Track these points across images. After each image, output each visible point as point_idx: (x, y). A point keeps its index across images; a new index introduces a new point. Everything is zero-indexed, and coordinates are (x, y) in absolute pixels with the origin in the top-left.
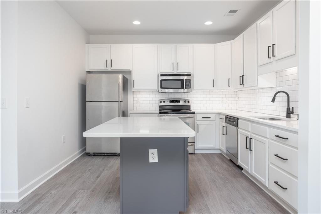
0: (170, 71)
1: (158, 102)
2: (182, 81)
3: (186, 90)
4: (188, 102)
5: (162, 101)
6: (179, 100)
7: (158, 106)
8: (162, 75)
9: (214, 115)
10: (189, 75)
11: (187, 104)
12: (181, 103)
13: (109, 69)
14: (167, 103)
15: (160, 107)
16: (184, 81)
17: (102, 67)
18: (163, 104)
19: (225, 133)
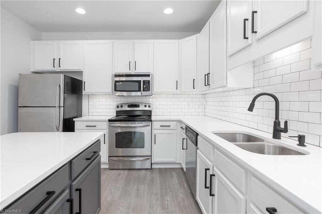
0: (126, 71)
1: (115, 106)
2: (139, 82)
3: (144, 93)
4: (149, 106)
5: (120, 106)
6: (139, 104)
7: (116, 111)
8: (116, 76)
9: (176, 123)
10: (149, 76)
11: (147, 108)
12: (142, 108)
13: (57, 69)
14: (126, 108)
15: (117, 112)
16: (142, 83)
17: (50, 68)
18: (120, 109)
19: (185, 147)
